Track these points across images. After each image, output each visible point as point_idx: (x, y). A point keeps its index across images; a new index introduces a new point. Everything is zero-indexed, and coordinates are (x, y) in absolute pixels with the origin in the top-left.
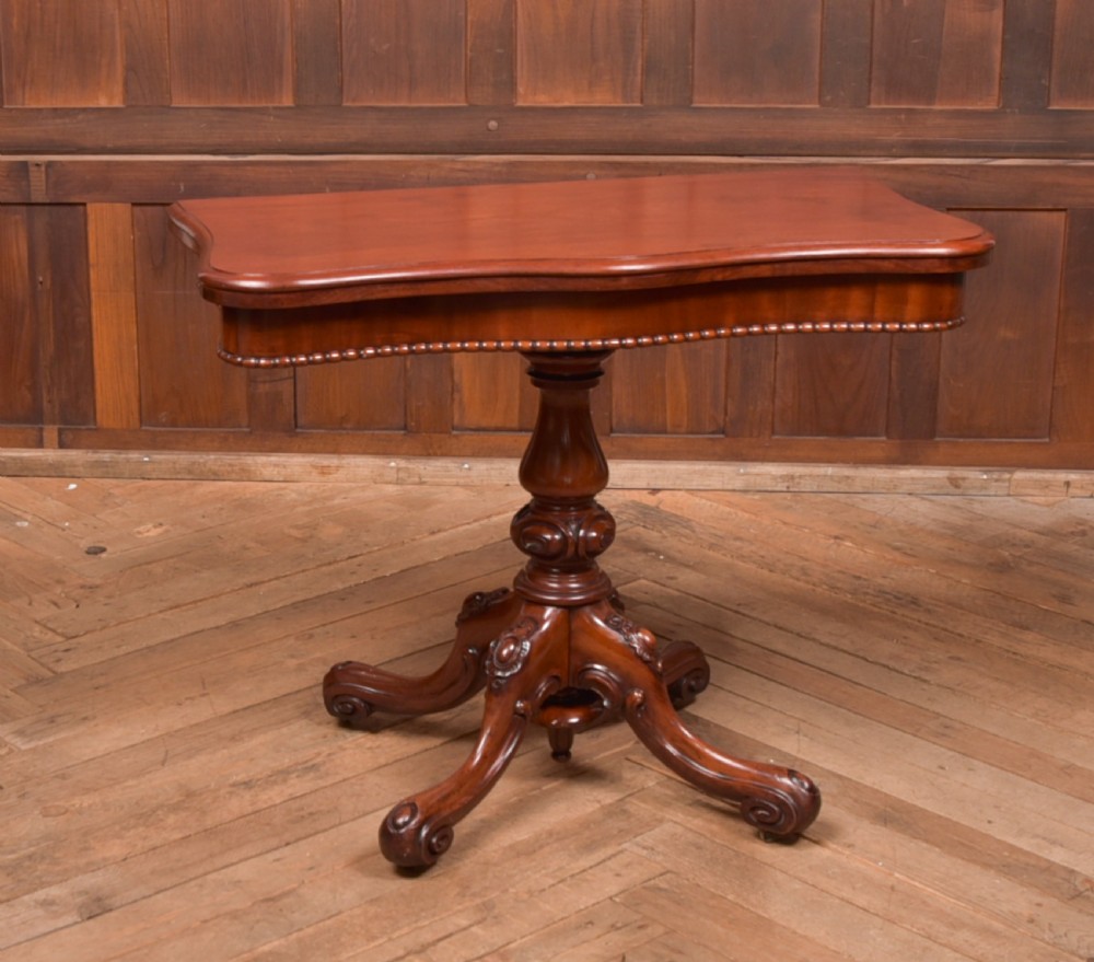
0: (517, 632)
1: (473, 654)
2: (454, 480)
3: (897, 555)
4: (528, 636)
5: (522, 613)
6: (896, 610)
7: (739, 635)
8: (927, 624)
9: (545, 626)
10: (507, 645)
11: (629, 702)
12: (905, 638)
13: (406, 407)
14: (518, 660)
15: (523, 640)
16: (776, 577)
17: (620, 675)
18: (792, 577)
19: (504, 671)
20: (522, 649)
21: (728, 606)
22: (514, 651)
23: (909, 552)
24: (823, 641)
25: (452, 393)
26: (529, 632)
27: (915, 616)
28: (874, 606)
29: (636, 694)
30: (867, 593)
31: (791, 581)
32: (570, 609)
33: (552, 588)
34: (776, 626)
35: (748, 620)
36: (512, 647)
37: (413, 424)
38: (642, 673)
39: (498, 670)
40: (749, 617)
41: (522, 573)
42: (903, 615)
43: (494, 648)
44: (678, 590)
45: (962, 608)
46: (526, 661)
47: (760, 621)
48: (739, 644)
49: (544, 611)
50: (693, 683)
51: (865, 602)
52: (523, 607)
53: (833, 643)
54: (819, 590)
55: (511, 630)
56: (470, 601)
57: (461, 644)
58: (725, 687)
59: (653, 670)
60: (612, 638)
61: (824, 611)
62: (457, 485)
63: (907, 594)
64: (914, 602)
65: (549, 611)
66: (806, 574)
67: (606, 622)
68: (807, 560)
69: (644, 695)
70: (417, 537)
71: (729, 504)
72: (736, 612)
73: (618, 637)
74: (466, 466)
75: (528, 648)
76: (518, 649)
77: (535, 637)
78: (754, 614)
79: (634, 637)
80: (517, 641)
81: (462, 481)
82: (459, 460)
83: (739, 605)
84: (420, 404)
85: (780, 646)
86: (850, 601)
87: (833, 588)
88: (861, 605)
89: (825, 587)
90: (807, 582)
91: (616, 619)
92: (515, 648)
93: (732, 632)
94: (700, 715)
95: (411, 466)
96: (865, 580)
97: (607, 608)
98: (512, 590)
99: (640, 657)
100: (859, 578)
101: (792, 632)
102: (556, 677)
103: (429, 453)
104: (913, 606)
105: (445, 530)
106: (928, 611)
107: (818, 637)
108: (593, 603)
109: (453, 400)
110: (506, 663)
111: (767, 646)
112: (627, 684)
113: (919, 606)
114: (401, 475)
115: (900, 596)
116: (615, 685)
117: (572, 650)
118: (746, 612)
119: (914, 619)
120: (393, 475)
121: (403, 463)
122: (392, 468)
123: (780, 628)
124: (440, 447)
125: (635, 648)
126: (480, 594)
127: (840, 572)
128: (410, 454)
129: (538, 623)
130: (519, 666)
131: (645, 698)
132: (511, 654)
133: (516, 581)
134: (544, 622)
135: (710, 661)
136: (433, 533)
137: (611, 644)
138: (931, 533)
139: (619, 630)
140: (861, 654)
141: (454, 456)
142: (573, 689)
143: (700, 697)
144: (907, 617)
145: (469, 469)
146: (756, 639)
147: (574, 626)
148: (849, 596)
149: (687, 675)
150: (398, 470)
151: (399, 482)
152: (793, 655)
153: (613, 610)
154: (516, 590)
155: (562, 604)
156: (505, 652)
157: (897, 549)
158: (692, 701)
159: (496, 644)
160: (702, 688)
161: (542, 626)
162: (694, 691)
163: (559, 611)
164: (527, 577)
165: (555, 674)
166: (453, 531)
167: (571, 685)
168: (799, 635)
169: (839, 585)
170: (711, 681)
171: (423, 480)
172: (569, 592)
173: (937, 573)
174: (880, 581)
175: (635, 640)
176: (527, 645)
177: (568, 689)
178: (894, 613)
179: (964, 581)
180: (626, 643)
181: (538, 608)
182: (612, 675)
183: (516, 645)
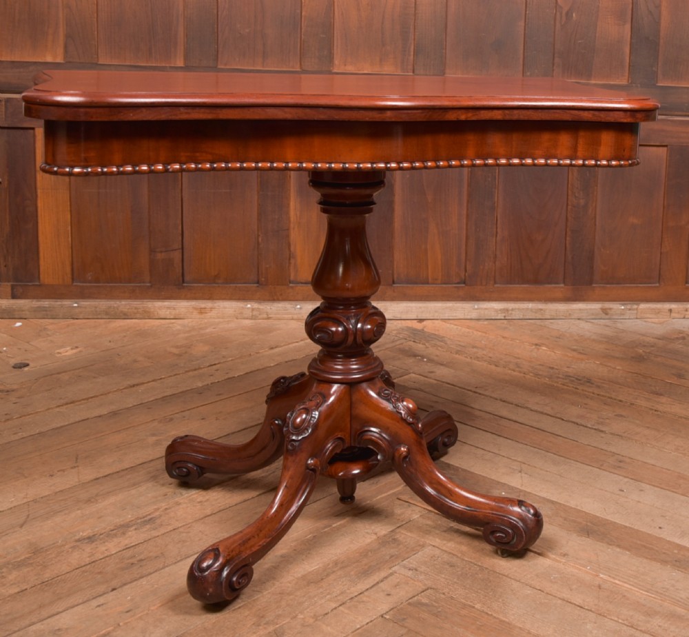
0: (308, 404)
1: (278, 425)
2: (290, 316)
3: (575, 354)
4: (317, 406)
5: (314, 389)
6: (578, 387)
7: (476, 406)
8: (598, 395)
9: (332, 399)
10: (300, 415)
11: (397, 455)
12: (586, 404)
13: (258, 268)
14: (308, 426)
15: (313, 411)
16: (499, 370)
17: (390, 435)
18: (510, 369)
19: (298, 435)
20: (312, 417)
21: (469, 388)
22: (306, 418)
23: (581, 351)
24: (532, 409)
25: (290, 259)
26: (318, 404)
27: (590, 390)
28: (563, 385)
29: (402, 449)
30: (559, 378)
31: (510, 371)
32: (351, 385)
33: (337, 369)
34: (501, 400)
35: (483, 397)
36: (304, 416)
37: (263, 279)
38: (407, 433)
39: (293, 434)
40: (483, 395)
41: (314, 360)
42: (583, 390)
43: (290, 418)
44: (436, 380)
45: (619, 384)
46: (316, 427)
47: (491, 397)
48: (477, 413)
49: (332, 387)
50: (446, 440)
51: (558, 383)
52: (315, 385)
53: (539, 410)
54: (528, 376)
55: (304, 403)
56: (276, 384)
57: (270, 417)
58: (468, 443)
59: (416, 431)
60: (382, 406)
61: (532, 389)
62: (293, 319)
63: (584, 377)
64: (589, 381)
65: (335, 387)
66: (519, 367)
67: (378, 394)
68: (519, 358)
69: (408, 449)
70: (261, 351)
71: (468, 327)
72: (475, 392)
73: (389, 406)
74: (298, 306)
75: (317, 417)
76: (309, 417)
77: (323, 408)
78: (486, 393)
79: (400, 405)
80: (308, 411)
81: (295, 317)
82: (294, 303)
83: (476, 388)
84: (268, 266)
85: (504, 413)
86: (548, 383)
87: (536, 375)
88: (555, 385)
89: (531, 374)
90: (520, 372)
91: (386, 392)
92: (308, 417)
93: (473, 405)
94: (451, 463)
95: (261, 307)
96: (557, 369)
97: (379, 384)
98: (307, 374)
99: (404, 420)
100: (553, 368)
101: (512, 404)
102: (340, 438)
103: (274, 298)
104: (588, 384)
105: (281, 346)
106: (598, 387)
107: (530, 406)
108: (369, 380)
109: (290, 263)
110: (299, 429)
111: (496, 413)
112: (395, 441)
113: (592, 384)
114: (255, 313)
115: (579, 378)
116: (386, 443)
117: (353, 418)
118: (481, 392)
119: (590, 392)
120: (249, 313)
121: (256, 305)
122: (248, 308)
123: (504, 401)
124: (281, 295)
125: (401, 413)
126: (284, 378)
127: (540, 365)
128: (261, 299)
129: (325, 397)
130: (310, 431)
131: (409, 451)
132: (303, 421)
133: (310, 367)
134: (330, 396)
135: (458, 424)
136: (272, 348)
137: (383, 411)
138: (594, 340)
139: (388, 400)
140: (558, 415)
141: (290, 300)
142: (355, 447)
143: (451, 450)
144: (586, 391)
145: (301, 308)
146: (490, 409)
147: (354, 399)
148: (547, 379)
149: (442, 434)
150: (253, 310)
151: (253, 318)
152: (514, 418)
153: (384, 385)
154: (310, 372)
155: (345, 381)
156: (298, 420)
157: (574, 350)
158: (445, 453)
159: (292, 415)
160: (453, 444)
161: (329, 399)
162: (447, 446)
163: (343, 387)
164: (318, 363)
165: (339, 436)
166: (286, 347)
167: (353, 445)
168: (516, 405)
169: (541, 373)
170: (458, 439)
171: (270, 316)
172: (350, 372)
173: (601, 364)
174: (566, 369)
175: (401, 406)
176: (316, 414)
177: (351, 448)
178: (576, 388)
179: (618, 368)
180: (395, 410)
181: (326, 386)
182: (384, 435)
183: (307, 414)
